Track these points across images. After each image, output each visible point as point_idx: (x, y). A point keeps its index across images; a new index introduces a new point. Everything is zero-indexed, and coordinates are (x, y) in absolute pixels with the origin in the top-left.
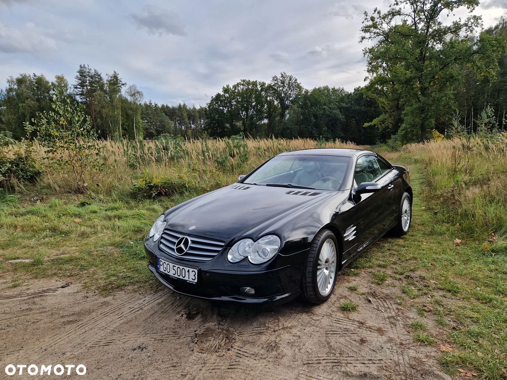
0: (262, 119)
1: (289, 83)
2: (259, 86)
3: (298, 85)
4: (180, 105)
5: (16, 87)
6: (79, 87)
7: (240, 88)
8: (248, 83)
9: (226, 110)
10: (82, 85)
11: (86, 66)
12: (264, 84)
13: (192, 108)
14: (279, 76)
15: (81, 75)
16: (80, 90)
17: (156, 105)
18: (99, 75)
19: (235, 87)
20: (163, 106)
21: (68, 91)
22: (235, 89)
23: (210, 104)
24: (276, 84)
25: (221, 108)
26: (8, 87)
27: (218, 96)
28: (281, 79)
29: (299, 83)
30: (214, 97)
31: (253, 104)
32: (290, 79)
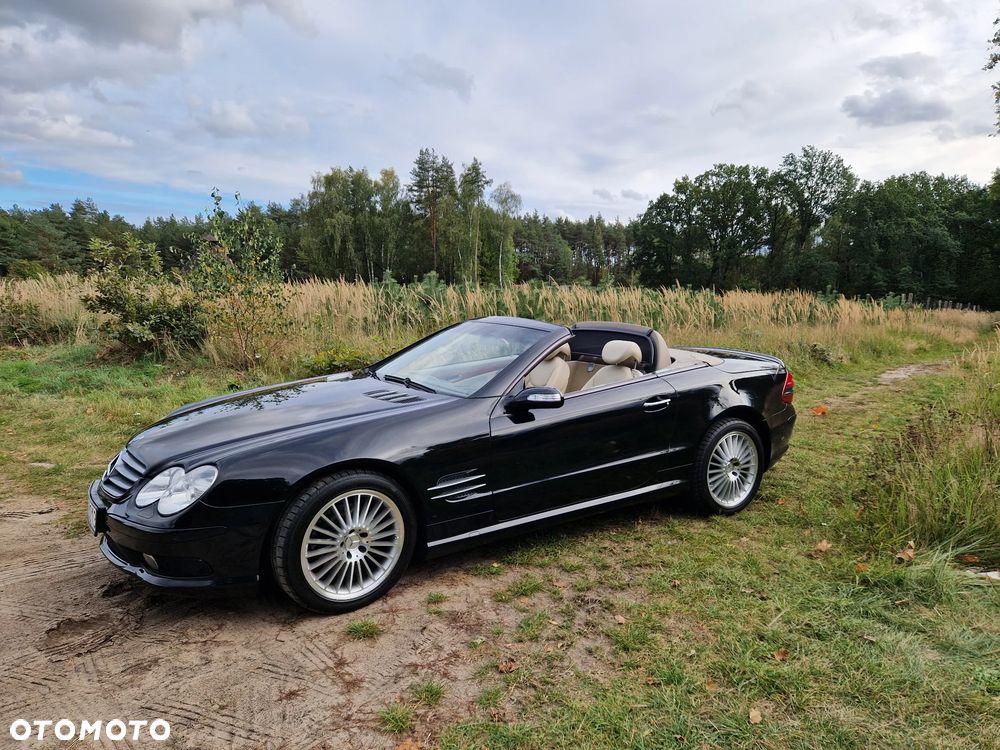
0: (754, 245)
1: (823, 168)
2: (752, 177)
3: (845, 170)
4: (591, 220)
5: (323, 190)
6: (416, 188)
7: (710, 182)
8: (730, 171)
9: (678, 228)
10: (420, 185)
11: (431, 152)
12: (764, 171)
13: (614, 223)
14: (799, 155)
15: (420, 168)
16: (416, 194)
17: (546, 219)
18: (450, 167)
19: (700, 179)
20: (560, 220)
21: (399, 197)
22: (700, 185)
23: (646, 215)
24: (790, 171)
25: (668, 223)
26: (312, 190)
27: (664, 199)
28: (804, 160)
29: (846, 166)
30: (655, 201)
31: (739, 214)
32: (825, 160)
